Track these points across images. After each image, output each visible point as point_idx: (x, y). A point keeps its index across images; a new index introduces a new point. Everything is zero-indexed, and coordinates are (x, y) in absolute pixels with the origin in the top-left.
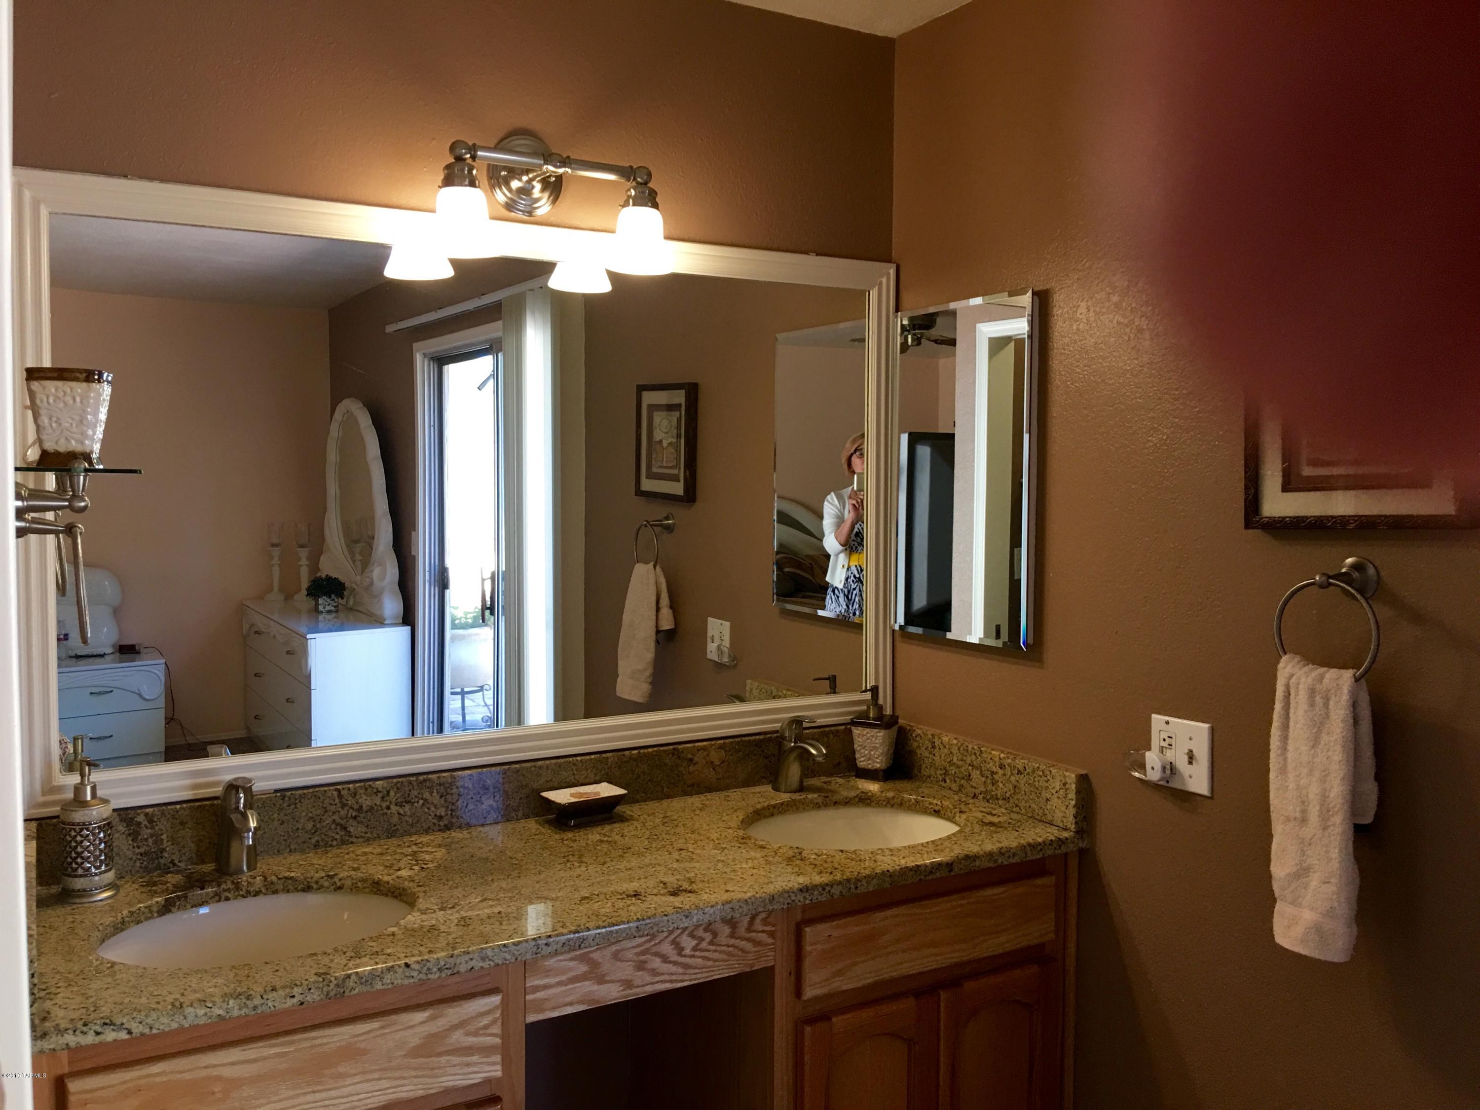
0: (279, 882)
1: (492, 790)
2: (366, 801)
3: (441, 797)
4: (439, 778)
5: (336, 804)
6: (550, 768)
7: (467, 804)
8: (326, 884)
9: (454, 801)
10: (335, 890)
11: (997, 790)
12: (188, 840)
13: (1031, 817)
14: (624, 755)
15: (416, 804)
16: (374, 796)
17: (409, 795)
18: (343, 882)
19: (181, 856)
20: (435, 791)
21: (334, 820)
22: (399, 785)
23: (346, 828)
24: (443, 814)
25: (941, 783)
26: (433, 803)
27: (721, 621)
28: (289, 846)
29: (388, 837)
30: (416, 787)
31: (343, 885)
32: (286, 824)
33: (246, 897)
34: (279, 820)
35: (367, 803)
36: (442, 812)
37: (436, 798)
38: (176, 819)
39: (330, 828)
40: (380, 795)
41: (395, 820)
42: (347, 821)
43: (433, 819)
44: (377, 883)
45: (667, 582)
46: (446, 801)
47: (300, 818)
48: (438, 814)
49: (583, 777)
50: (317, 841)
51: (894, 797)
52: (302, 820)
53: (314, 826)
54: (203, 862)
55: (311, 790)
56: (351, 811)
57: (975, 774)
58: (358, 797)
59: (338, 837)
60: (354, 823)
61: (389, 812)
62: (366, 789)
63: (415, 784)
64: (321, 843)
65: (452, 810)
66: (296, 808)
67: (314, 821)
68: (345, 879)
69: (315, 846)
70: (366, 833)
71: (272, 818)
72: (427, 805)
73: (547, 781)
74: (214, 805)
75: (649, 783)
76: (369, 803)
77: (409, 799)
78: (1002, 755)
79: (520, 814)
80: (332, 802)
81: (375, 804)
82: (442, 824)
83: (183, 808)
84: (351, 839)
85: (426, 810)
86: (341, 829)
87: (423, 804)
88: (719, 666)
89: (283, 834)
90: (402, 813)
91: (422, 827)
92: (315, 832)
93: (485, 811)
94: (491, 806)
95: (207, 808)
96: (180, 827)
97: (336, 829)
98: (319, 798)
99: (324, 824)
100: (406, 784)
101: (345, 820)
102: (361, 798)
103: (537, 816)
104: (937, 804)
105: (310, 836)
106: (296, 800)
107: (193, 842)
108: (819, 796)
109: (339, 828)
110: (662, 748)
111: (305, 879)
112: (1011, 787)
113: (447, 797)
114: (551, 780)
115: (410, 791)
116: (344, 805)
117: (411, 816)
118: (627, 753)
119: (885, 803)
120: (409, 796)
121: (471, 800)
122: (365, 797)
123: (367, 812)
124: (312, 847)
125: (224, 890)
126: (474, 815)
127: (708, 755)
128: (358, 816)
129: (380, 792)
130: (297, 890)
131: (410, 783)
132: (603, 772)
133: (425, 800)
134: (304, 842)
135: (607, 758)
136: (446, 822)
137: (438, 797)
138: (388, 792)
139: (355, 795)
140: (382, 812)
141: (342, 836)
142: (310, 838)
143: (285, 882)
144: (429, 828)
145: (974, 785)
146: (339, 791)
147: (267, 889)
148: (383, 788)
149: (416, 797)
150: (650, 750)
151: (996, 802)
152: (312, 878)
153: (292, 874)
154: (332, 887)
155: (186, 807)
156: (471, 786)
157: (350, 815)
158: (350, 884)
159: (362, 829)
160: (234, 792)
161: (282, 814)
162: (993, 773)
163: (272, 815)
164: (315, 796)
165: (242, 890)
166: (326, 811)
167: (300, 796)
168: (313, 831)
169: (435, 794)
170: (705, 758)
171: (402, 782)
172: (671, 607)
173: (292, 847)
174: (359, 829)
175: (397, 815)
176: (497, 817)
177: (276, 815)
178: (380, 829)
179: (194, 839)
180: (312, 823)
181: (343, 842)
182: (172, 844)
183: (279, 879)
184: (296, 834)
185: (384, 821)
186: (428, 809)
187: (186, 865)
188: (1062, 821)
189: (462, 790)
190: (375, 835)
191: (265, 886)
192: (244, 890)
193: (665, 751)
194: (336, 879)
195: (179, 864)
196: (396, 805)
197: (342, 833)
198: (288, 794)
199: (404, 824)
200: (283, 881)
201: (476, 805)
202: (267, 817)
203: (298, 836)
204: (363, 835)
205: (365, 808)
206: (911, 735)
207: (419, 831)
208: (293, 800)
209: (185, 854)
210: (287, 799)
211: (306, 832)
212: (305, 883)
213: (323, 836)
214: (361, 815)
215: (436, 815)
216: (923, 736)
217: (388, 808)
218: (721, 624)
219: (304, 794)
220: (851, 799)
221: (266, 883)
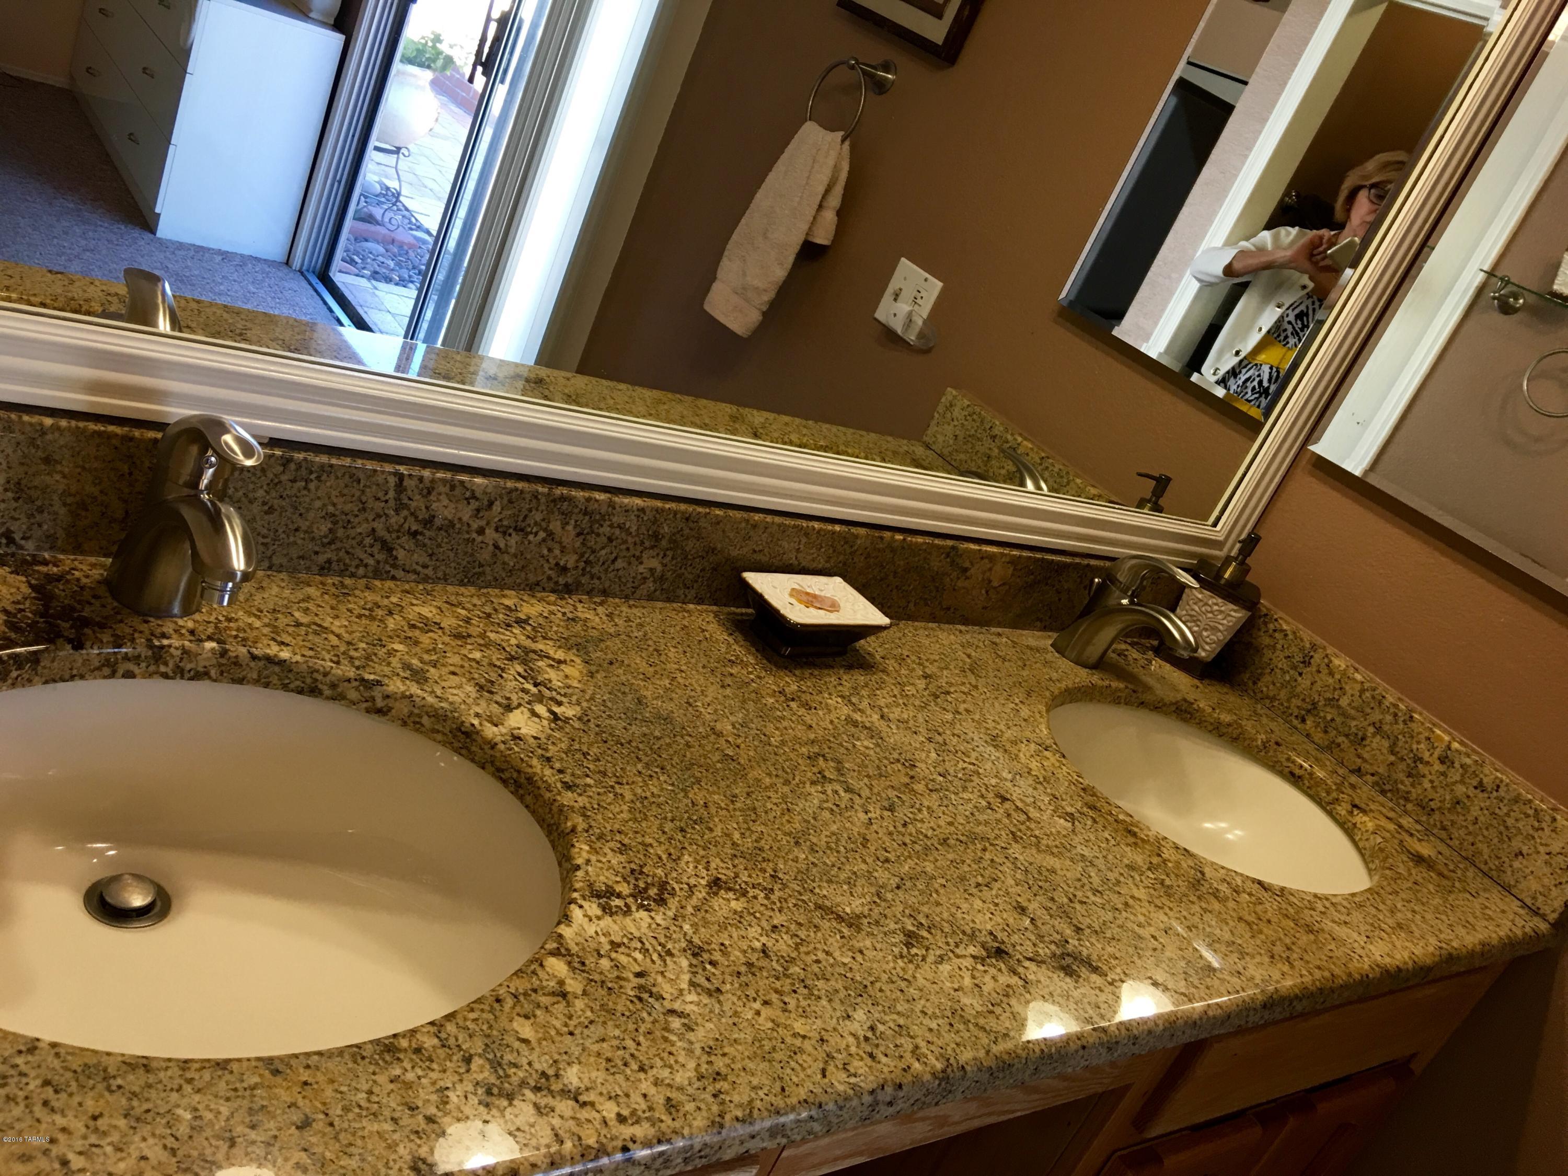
0: (252, 664)
1: (664, 543)
2: (444, 509)
3: (578, 535)
4: (588, 500)
5: (386, 501)
6: (769, 530)
7: (616, 558)
8: (353, 695)
9: (598, 547)
10: (368, 711)
11: (1413, 785)
12: (55, 497)
13: (1466, 859)
14: (882, 538)
15: (531, 537)
16: (462, 505)
17: (526, 517)
18: (391, 703)
19: (29, 529)
20: (572, 522)
21: (373, 530)
22: (514, 495)
23: (390, 550)
24: (570, 565)
25: (1293, 718)
26: (560, 543)
27: (927, 275)
28: (270, 557)
29: (462, 584)
30: (543, 507)
31: (390, 709)
32: (277, 513)
33: (172, 678)
34: (264, 503)
35: (446, 513)
36: (570, 560)
37: (568, 535)
38: (38, 447)
39: (360, 544)
40: (474, 504)
41: (485, 555)
42: (398, 538)
43: (550, 569)
44: (467, 734)
45: (850, 172)
46: (583, 544)
47: (308, 510)
48: (562, 563)
49: (810, 557)
50: (329, 561)
51: (1229, 725)
52: (311, 515)
53: (331, 530)
54: (78, 549)
55: (347, 461)
56: (411, 519)
57: (1378, 743)
58: (433, 497)
59: (371, 562)
60: (411, 545)
61: (480, 539)
62: (453, 488)
63: (543, 500)
64: (334, 566)
65: (587, 562)
66: (305, 488)
67: (335, 523)
68: (396, 699)
69: (322, 568)
70: (425, 566)
71: (251, 495)
72: (550, 543)
73: (755, 551)
74: (132, 439)
75: (895, 591)
76: (449, 513)
77: (523, 525)
78: (1456, 745)
79: (691, 594)
80: (380, 495)
81: (460, 519)
82: (562, 581)
83: (59, 428)
84: (393, 572)
85: (545, 552)
86: (382, 548)
87: (544, 540)
88: (890, 336)
89: (265, 531)
90: (502, 545)
91: (527, 579)
92: (329, 543)
93: (639, 577)
94: (652, 570)
95: (114, 441)
96: (43, 467)
97: (372, 546)
98: (359, 481)
99: (352, 533)
100: (528, 496)
101: (394, 535)
102: (438, 500)
103: (715, 604)
104: (1301, 766)
105: (317, 549)
106: (311, 472)
107: (65, 504)
108: (1127, 687)
109: (378, 546)
110: (937, 541)
111: (314, 671)
112: (1448, 797)
113: (588, 537)
114: (760, 551)
115: (530, 510)
116: (400, 507)
117: (515, 556)
118: (887, 535)
119: (1210, 728)
120: (523, 521)
121: (625, 553)
122: (445, 502)
123: (440, 529)
124: (315, 569)
125: (126, 658)
126: (620, 578)
127: (990, 569)
128: (421, 534)
129: (477, 499)
130: (285, 687)
131: (536, 497)
132: (841, 558)
133: (550, 534)
134: (302, 557)
135: (856, 537)
136: (570, 580)
137: (573, 533)
138: (491, 504)
139: (429, 493)
140: (467, 536)
141: (378, 562)
142: (317, 553)
143: (266, 668)
144: (538, 584)
145: (1366, 756)
146: (401, 477)
147: (222, 673)
148: (485, 493)
149: (536, 523)
150: (920, 540)
151: (1402, 802)
152: (326, 674)
153: (285, 654)
154: (365, 705)
155: (69, 429)
156: (633, 529)
157: (406, 526)
158: (406, 711)
159: (420, 557)
160: (194, 450)
161: (274, 494)
162: (1418, 759)
163: (254, 490)
164: (352, 476)
165: (166, 664)
166: (364, 509)
167: (322, 467)
168: (325, 541)
169: (570, 527)
170: (984, 573)
171: (522, 492)
172: (839, 213)
173: (276, 560)
174: (416, 556)
175: (491, 548)
176: (655, 591)
177: (260, 493)
178: (453, 565)
179: (69, 500)
180: (330, 525)
181: (377, 574)
182: (16, 499)
183: (254, 657)
184: (292, 539)
185: (466, 553)
186: (550, 550)
187: (39, 548)
188: (1534, 898)
189: (617, 532)
190: (440, 574)
191: (220, 665)
192: (171, 664)
193: (939, 547)
194: (377, 693)
195: (23, 542)
196: (497, 530)
197: (381, 557)
198: (300, 456)
199: (498, 567)
200: (261, 664)
201: (630, 563)
202: (241, 493)
203: (295, 543)
204: (419, 569)
205: (438, 522)
206: (1265, 623)
207: (520, 584)
208: (304, 472)
209: (40, 525)
210: (292, 466)
211: (313, 539)
212: (309, 681)
213: (342, 554)
214: (427, 533)
215: (557, 564)
216: (1291, 637)
217: (481, 531)
218: (926, 280)
219: (331, 466)
220: (1165, 705)
221: (223, 661)
